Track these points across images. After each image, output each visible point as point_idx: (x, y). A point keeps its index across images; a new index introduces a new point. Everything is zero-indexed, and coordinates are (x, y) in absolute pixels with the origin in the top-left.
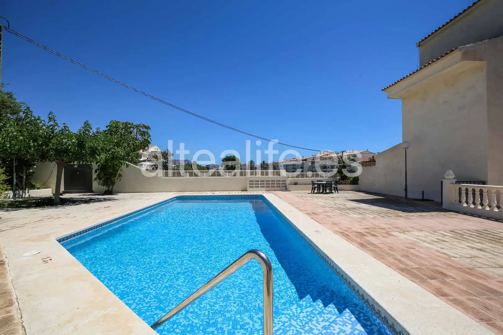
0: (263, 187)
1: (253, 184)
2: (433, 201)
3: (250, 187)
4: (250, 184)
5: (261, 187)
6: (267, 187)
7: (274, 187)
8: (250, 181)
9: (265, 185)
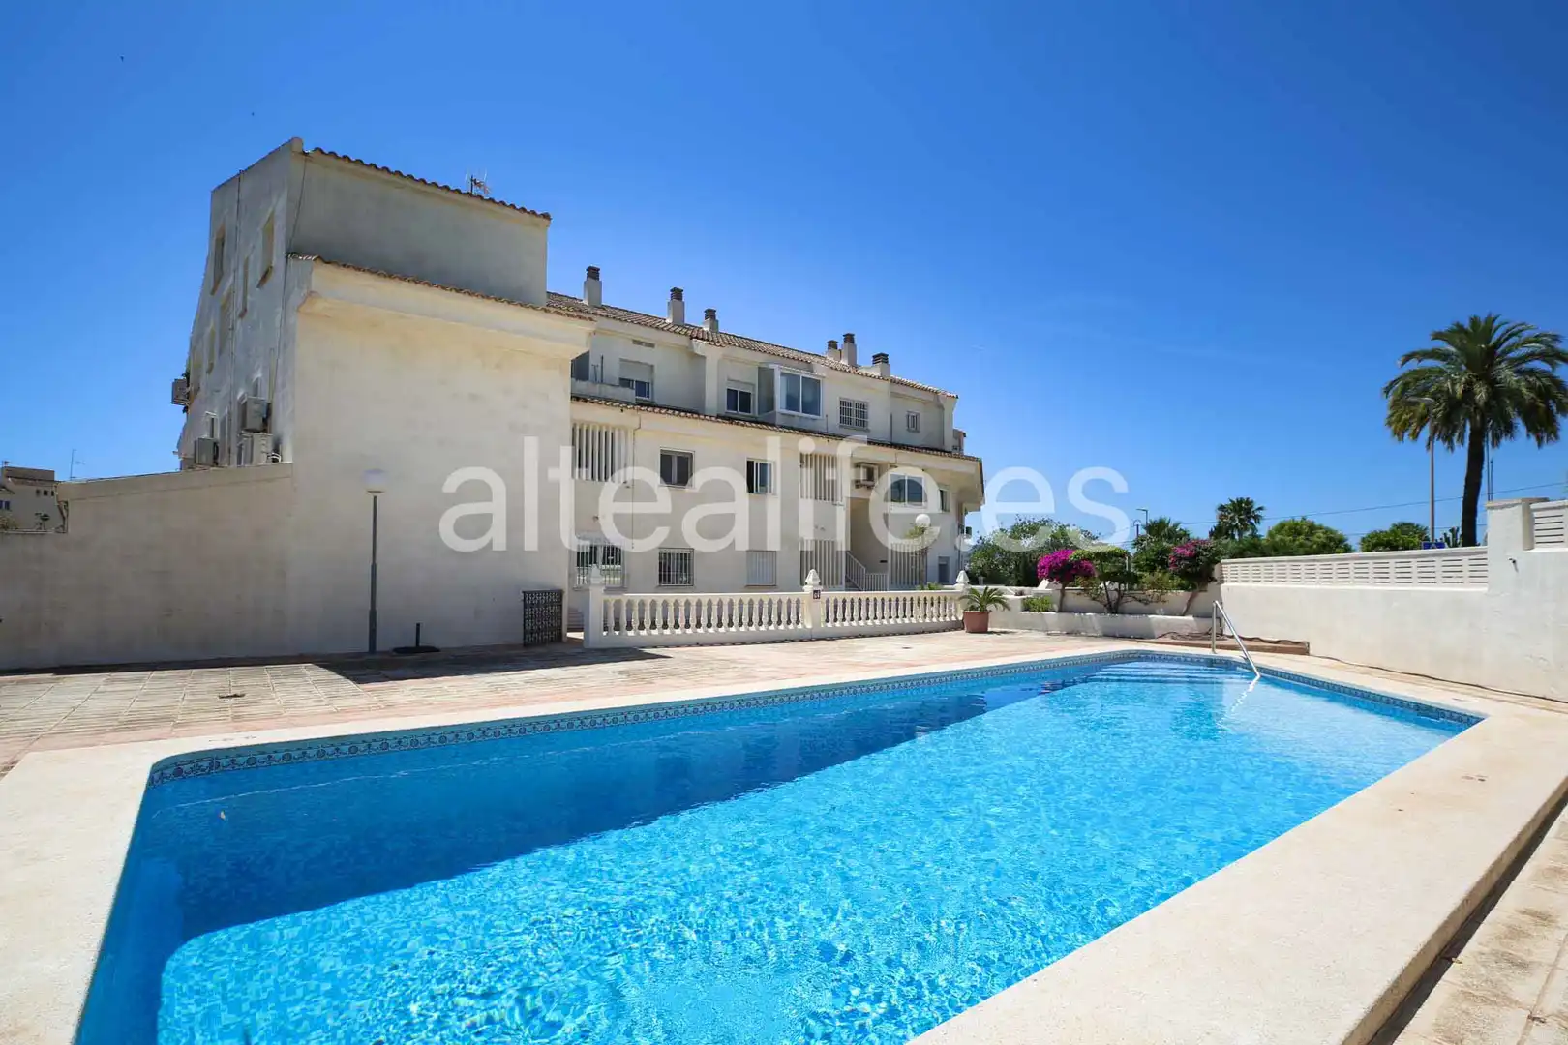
2: (435, 648)
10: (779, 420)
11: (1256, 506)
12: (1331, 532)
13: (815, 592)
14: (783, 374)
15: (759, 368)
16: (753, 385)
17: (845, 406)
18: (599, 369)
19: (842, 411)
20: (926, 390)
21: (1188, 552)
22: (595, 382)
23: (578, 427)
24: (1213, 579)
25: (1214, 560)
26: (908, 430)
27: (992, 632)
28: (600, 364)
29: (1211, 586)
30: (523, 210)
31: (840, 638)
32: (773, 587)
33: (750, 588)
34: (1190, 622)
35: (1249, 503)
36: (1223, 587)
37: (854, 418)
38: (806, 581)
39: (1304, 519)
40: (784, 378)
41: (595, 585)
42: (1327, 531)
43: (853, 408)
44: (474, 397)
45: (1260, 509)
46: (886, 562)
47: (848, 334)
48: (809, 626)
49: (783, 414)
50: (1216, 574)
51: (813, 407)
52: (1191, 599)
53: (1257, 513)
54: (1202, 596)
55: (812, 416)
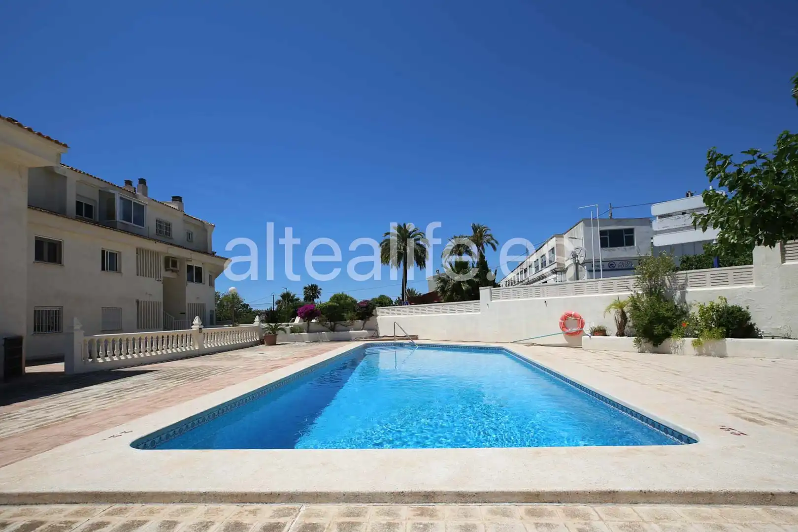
10: (119, 226)
11: (319, 288)
12: (353, 299)
13: (200, 329)
14: (121, 198)
15: (99, 190)
16: (95, 201)
17: (159, 223)
19: (157, 225)
20: (198, 220)
21: (365, 305)
24: (373, 315)
25: (374, 308)
26: (187, 240)
27: (277, 345)
29: (371, 318)
31: (215, 353)
32: (120, 330)
34: (365, 333)
35: (316, 287)
36: (378, 318)
37: (164, 230)
38: (193, 323)
39: (343, 293)
40: (122, 201)
41: (77, 330)
42: (351, 298)
43: (164, 225)
45: (320, 289)
46: (185, 313)
47: (142, 179)
48: (197, 348)
49: (122, 223)
50: (374, 313)
51: (140, 220)
52: (364, 324)
53: (319, 291)
54: (368, 322)
55: (140, 227)
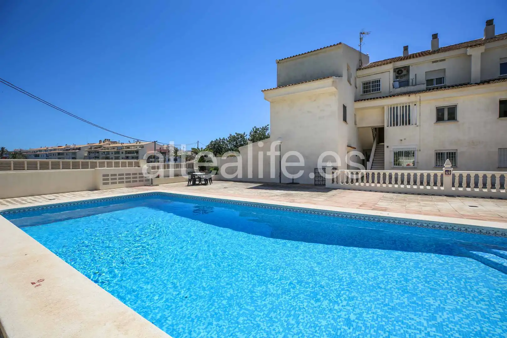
0: (123, 182)
1: (108, 179)
2: (299, 183)
3: (104, 184)
4: (104, 180)
5: (119, 183)
6: (127, 182)
7: (136, 181)
8: (104, 176)
9: (125, 180)
13: (447, 171)
18: (414, 80)
22: (412, 85)
23: (392, 107)
28: (415, 78)
30: (331, 46)
33: (499, 168)
44: (309, 112)
48: (442, 188)
